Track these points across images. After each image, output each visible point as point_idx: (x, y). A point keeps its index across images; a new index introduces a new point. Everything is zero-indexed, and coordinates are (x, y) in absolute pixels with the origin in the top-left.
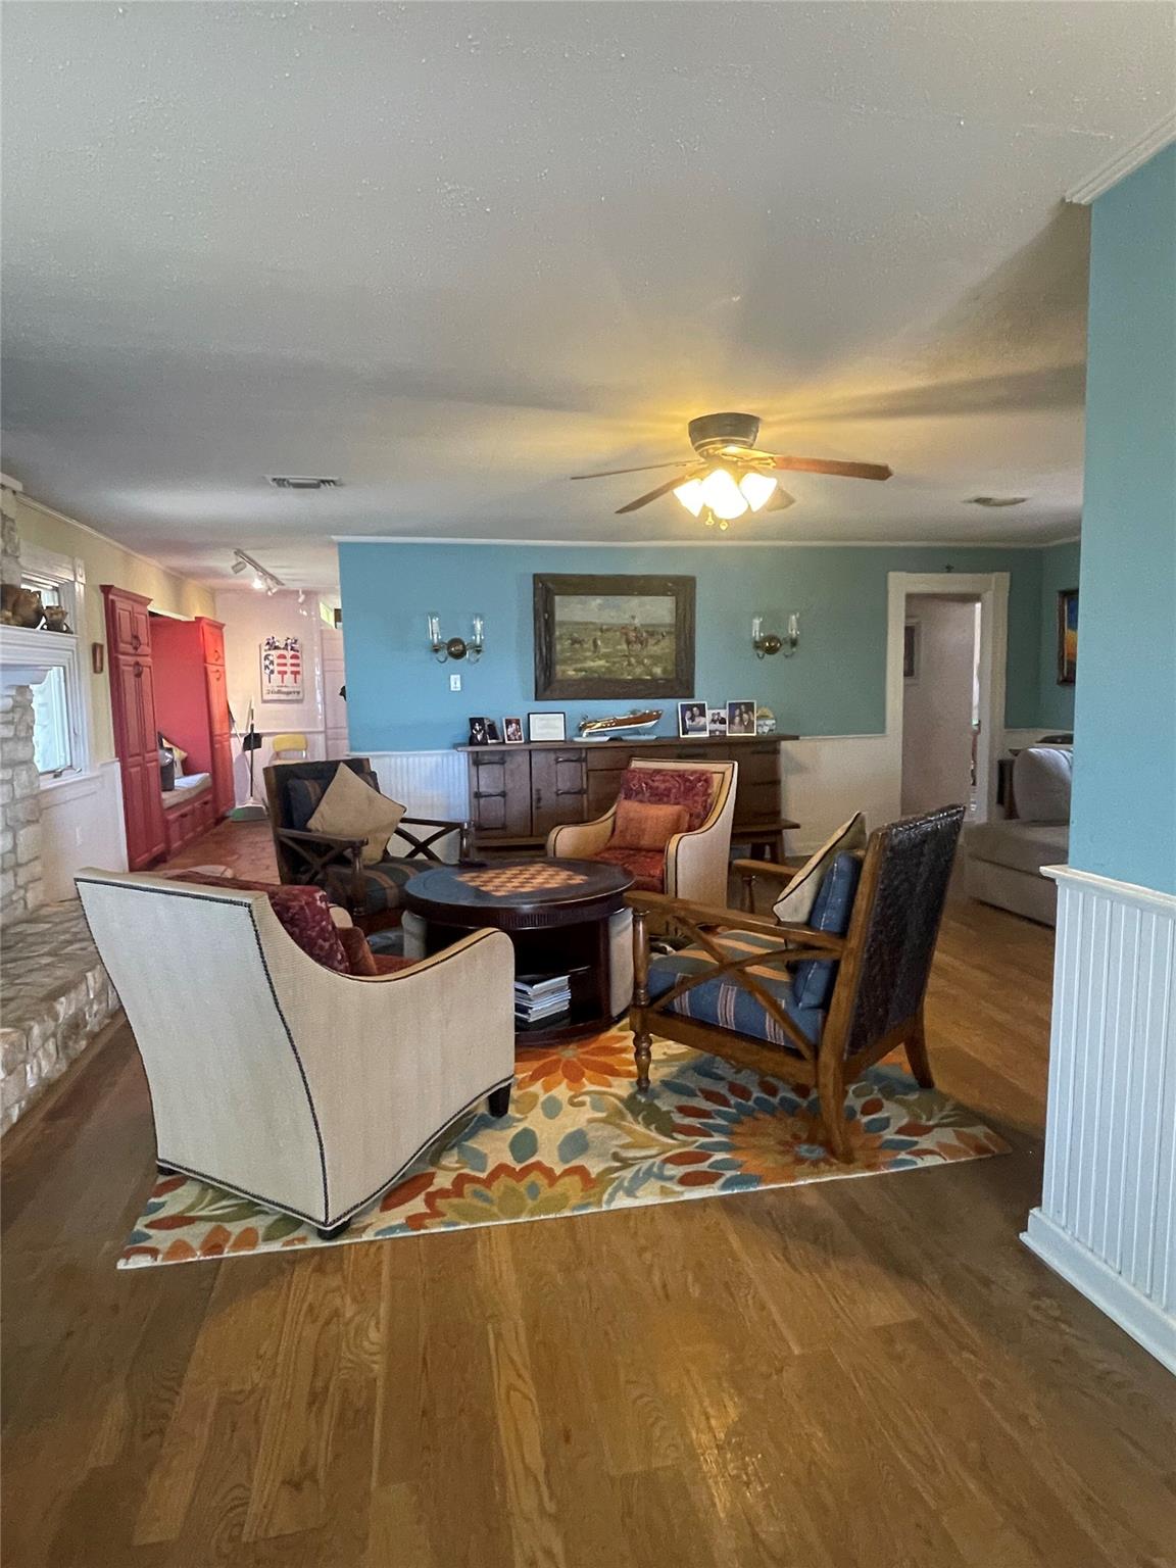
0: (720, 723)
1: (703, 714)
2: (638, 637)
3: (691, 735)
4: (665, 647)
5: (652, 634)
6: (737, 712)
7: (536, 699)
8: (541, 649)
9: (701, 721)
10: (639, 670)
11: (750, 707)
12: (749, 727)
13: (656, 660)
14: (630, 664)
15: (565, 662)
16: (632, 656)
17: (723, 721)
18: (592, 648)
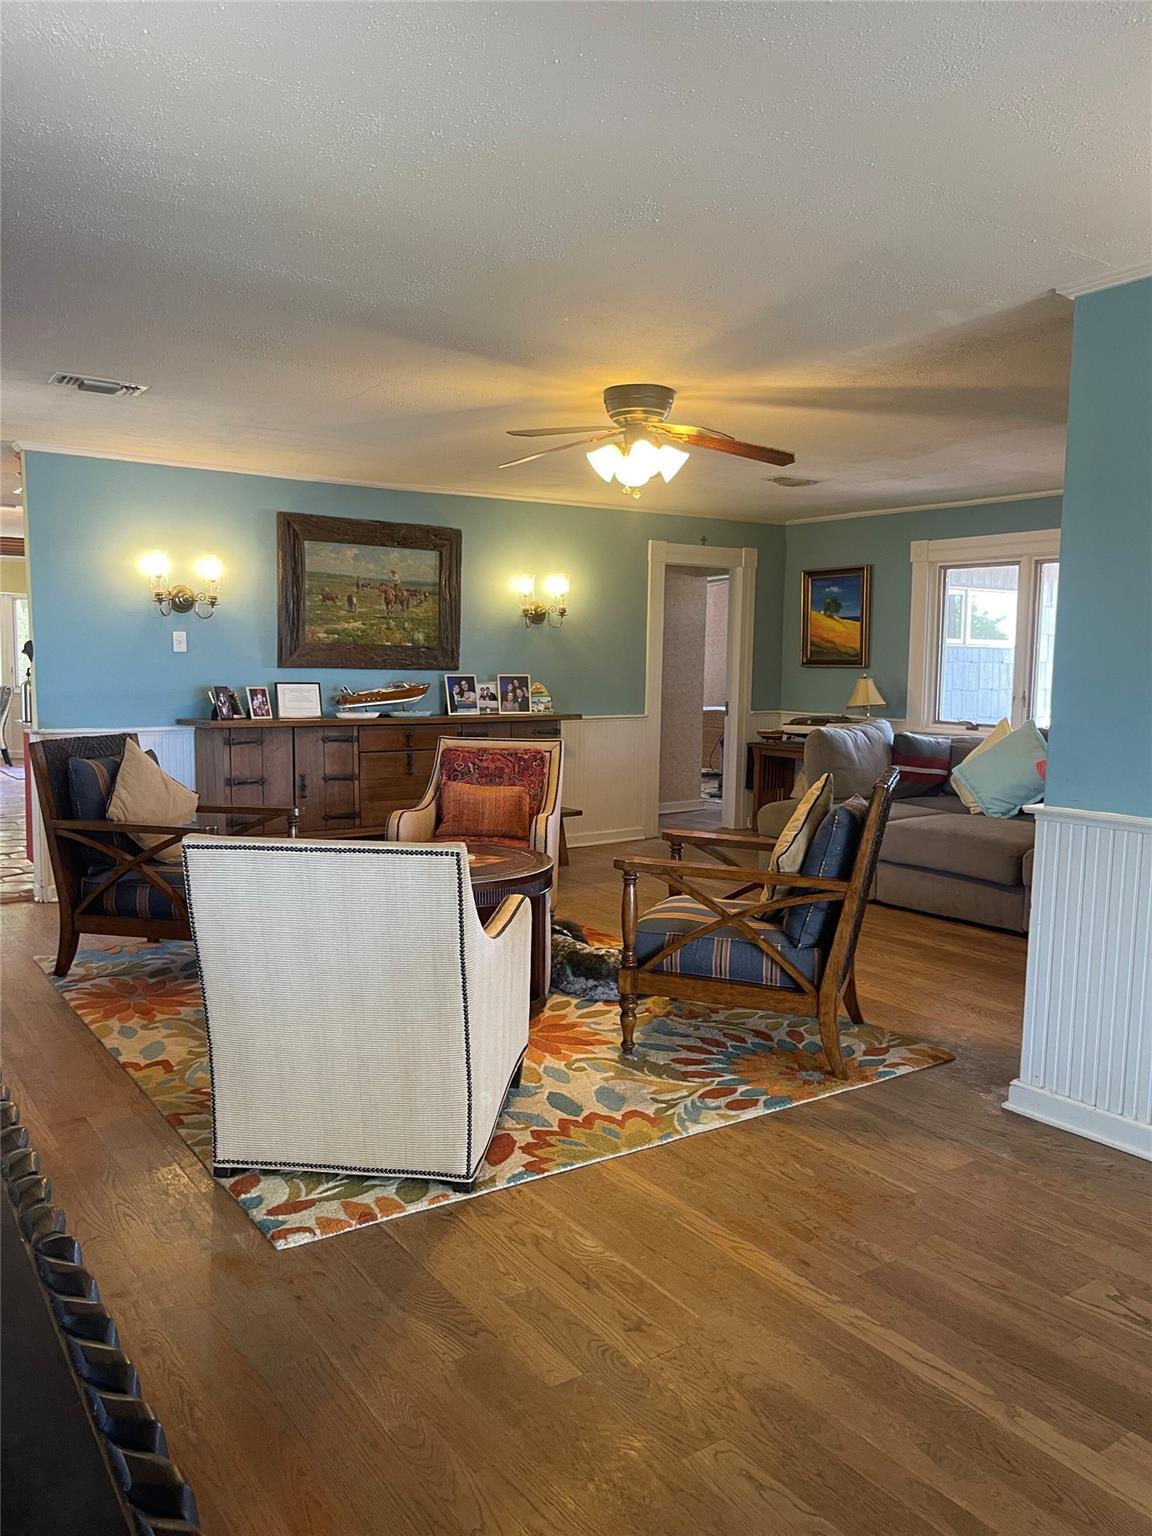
0: (490, 699)
1: (472, 689)
2: (398, 595)
3: (461, 713)
4: (425, 609)
5: (413, 593)
6: (510, 687)
7: (279, 667)
8: (287, 604)
9: (471, 696)
10: (398, 636)
11: (523, 682)
12: (524, 706)
13: (419, 623)
14: (388, 628)
15: (313, 622)
16: (390, 618)
17: (493, 697)
18: (347, 607)
